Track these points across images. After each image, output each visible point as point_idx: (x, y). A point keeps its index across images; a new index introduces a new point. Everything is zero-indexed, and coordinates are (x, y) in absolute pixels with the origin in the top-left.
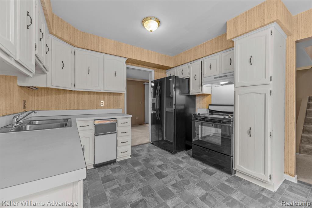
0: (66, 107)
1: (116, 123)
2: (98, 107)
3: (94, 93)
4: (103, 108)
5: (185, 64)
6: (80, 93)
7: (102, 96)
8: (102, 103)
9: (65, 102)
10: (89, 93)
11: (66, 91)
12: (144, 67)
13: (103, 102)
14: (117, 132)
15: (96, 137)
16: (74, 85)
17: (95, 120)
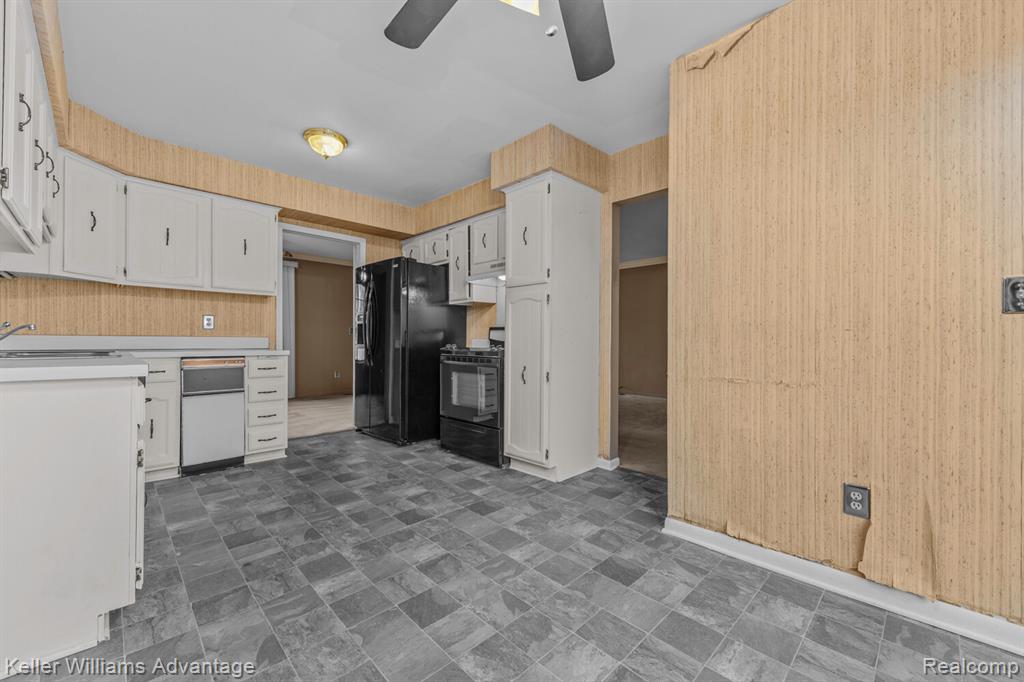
0: (100, 328)
1: (242, 369)
2: (195, 330)
3: (184, 293)
4: (212, 333)
5: (440, 231)
6: (140, 293)
7: (209, 302)
8: (209, 320)
9: (96, 314)
10: (169, 292)
11: (99, 286)
12: (336, 232)
13: (212, 318)
14: (246, 388)
15: (185, 399)
16: (125, 272)
17: (182, 358)
